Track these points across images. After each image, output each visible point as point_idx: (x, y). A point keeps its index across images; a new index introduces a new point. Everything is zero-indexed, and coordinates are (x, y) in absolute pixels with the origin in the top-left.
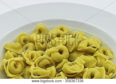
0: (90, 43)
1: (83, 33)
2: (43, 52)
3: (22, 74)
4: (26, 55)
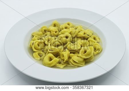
0: (86, 33)
1: (82, 27)
2: (56, 37)
3: (42, 50)
4: (45, 39)
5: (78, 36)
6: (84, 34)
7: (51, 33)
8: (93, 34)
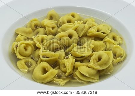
0: (100, 29)
1: (94, 20)
2: (53, 37)
3: (31, 56)
4: (36, 39)
5: (88, 35)
6: (98, 31)
7: (45, 29)
8: (111, 31)
